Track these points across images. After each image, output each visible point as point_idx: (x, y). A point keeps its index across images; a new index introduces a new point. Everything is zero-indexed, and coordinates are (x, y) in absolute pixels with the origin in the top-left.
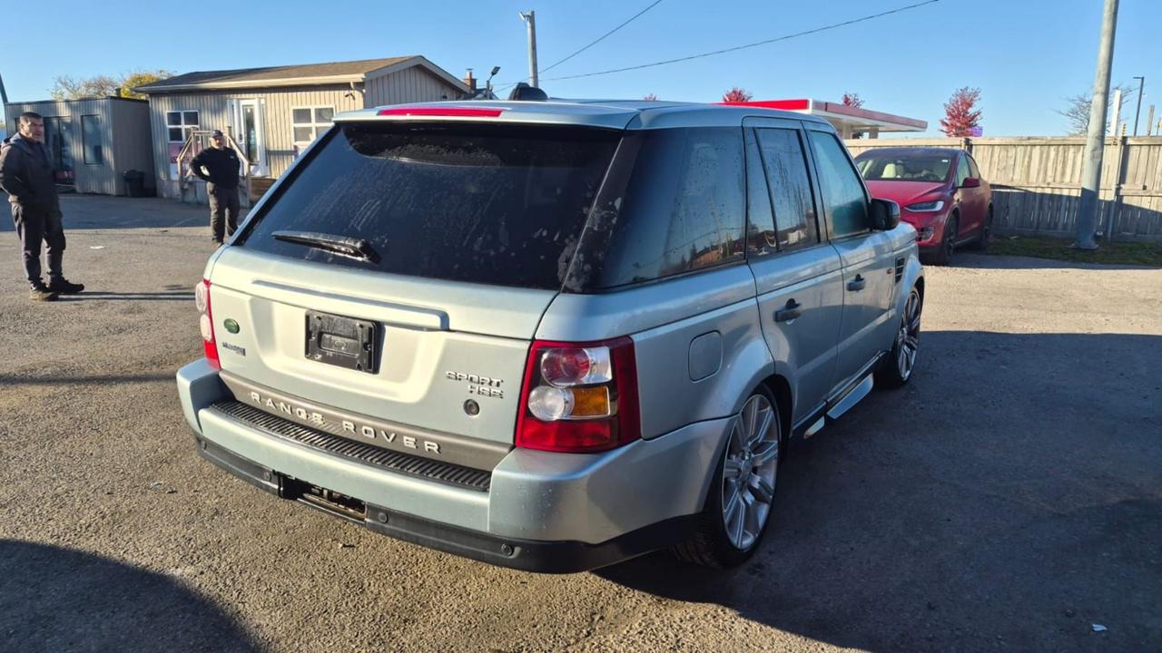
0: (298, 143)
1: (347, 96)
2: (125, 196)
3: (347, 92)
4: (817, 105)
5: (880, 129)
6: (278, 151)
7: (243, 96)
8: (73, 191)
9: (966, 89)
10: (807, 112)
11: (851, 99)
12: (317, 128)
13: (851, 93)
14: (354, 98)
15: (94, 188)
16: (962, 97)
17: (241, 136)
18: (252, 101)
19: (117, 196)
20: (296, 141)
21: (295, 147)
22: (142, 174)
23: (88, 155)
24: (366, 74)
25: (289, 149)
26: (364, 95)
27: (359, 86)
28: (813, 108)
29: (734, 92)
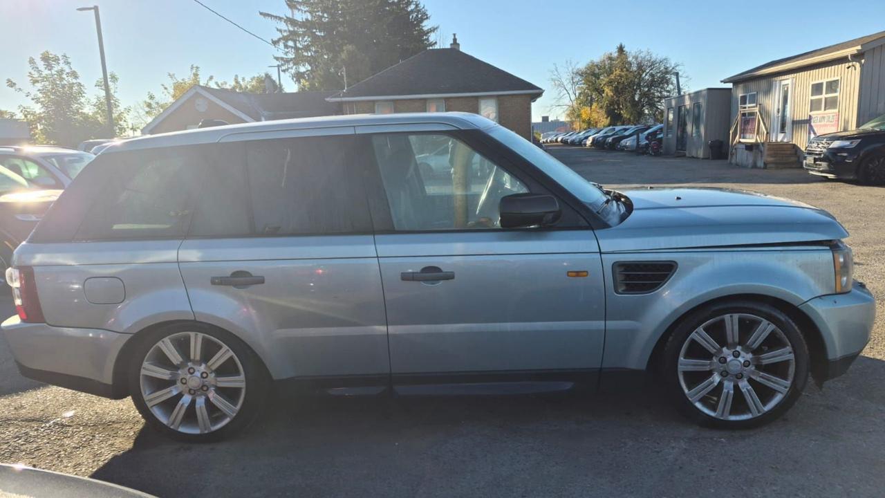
0: (812, 113)
1: (848, 68)
2: (708, 158)
3: (847, 65)
6: (799, 121)
7: (783, 77)
8: (684, 156)
12: (826, 99)
14: (855, 69)
15: (694, 154)
17: (779, 109)
18: (788, 80)
19: (703, 159)
20: (811, 111)
21: (810, 116)
22: (722, 142)
23: (694, 131)
24: (862, 45)
25: (806, 118)
26: (862, 66)
27: (857, 57)
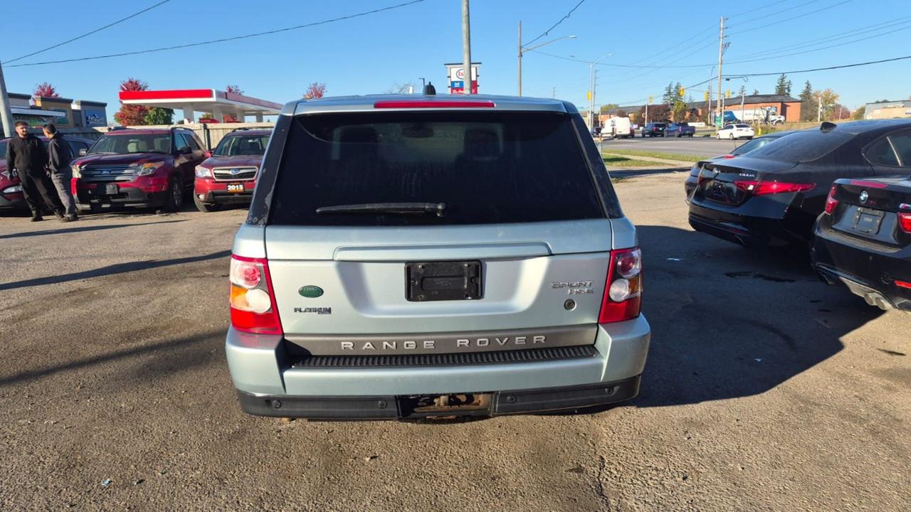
4: (219, 94)
5: (264, 113)
9: (317, 84)
10: (214, 99)
11: (234, 89)
13: (232, 84)
16: (315, 89)
28: (217, 97)
29: (131, 82)
